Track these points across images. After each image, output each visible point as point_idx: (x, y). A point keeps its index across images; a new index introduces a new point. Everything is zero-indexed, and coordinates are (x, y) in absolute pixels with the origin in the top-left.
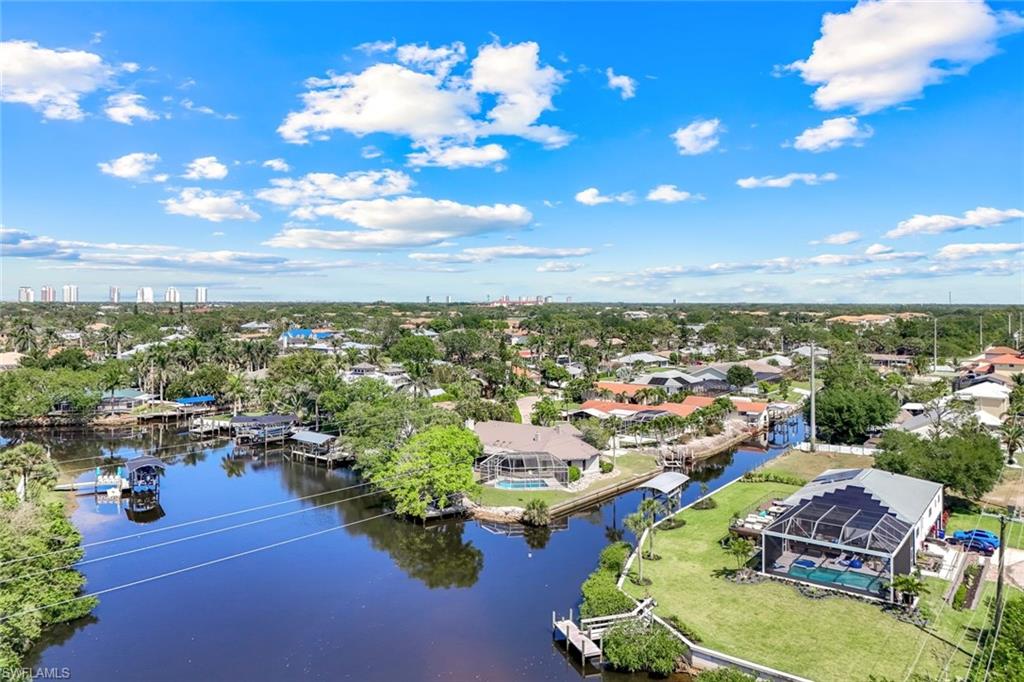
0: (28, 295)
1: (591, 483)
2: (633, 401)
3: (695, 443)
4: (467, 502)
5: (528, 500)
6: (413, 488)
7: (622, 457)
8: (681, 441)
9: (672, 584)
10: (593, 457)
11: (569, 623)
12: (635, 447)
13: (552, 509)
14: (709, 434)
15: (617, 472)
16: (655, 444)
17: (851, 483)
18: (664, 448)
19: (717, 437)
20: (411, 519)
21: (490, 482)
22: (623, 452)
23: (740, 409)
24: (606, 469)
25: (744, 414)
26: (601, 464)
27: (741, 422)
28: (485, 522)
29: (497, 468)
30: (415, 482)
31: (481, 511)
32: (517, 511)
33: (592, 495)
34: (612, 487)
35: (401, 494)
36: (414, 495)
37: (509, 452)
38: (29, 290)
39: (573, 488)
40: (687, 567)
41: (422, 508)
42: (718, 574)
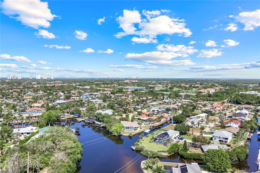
0: (9, 77)
1: (139, 130)
2: (148, 116)
3: (156, 123)
4: (122, 133)
5: (130, 133)
6: (115, 132)
7: (144, 126)
8: (153, 123)
9: (144, 143)
10: (139, 127)
11: (133, 147)
12: (146, 124)
13: (132, 135)
14: (158, 122)
15: (142, 129)
16: (149, 124)
17: (167, 132)
18: (151, 124)
19: (160, 122)
20: (114, 136)
21: (124, 131)
22: (144, 125)
23: (165, 117)
24: (141, 128)
25: (165, 118)
26: (140, 128)
27: (165, 119)
28: (124, 136)
29: (126, 128)
30: (115, 131)
31: (123, 135)
32: (128, 135)
33: (138, 132)
34: (141, 131)
35: (113, 132)
36: (115, 133)
37: (127, 126)
38: (10, 76)
39: (136, 131)
40: (146, 141)
41: (116, 134)
42: (149, 142)
